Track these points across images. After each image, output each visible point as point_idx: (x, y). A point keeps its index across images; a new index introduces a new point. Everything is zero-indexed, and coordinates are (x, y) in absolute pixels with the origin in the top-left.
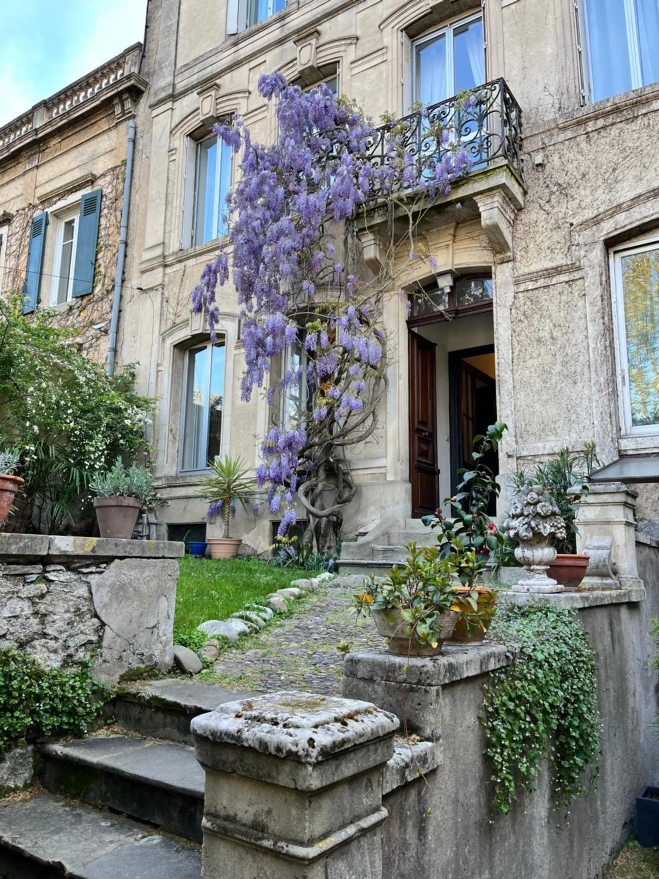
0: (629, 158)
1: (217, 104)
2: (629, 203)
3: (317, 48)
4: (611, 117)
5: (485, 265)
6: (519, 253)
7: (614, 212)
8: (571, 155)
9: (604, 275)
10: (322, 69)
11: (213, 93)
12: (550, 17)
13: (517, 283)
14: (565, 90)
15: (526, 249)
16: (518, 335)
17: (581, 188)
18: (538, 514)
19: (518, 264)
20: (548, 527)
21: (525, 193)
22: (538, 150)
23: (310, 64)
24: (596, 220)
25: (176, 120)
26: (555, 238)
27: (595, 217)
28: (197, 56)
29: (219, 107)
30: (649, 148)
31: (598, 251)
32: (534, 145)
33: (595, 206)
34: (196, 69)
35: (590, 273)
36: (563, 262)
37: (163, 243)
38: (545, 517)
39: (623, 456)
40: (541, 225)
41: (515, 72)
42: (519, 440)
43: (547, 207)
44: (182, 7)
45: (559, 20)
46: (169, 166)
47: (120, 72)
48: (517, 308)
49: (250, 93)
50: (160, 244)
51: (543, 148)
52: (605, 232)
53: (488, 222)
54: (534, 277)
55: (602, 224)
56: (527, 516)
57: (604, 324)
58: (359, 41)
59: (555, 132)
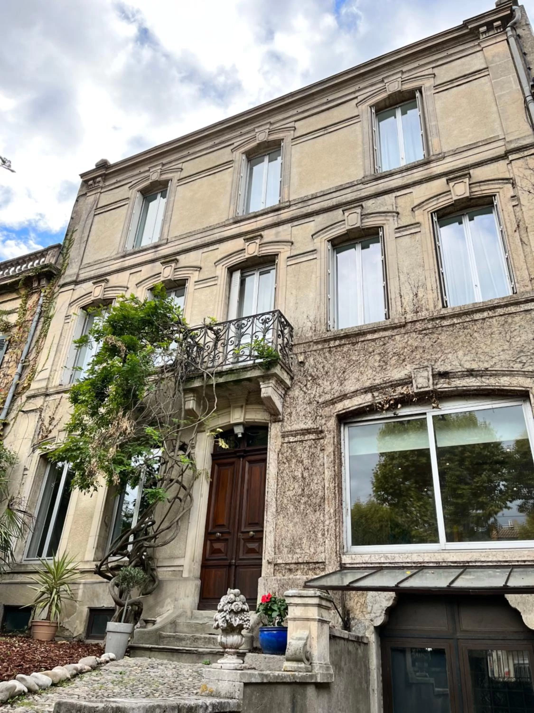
0: (352, 366)
1: (105, 291)
2: (351, 394)
3: (175, 269)
4: (343, 340)
5: (265, 421)
6: (286, 416)
7: (342, 398)
8: (320, 359)
9: (336, 438)
10: (177, 282)
11: (103, 284)
12: (314, 276)
13: (283, 437)
14: (318, 320)
15: (290, 414)
16: (282, 472)
17: (325, 380)
18: (232, 610)
19: (285, 423)
20: (238, 619)
21: (292, 378)
22: (301, 353)
23: (169, 278)
24: (333, 402)
25: (75, 297)
26: (308, 409)
27: (332, 400)
28: (97, 259)
29: (106, 293)
30: (364, 362)
31: (332, 423)
32: (299, 350)
33: (332, 393)
34: (95, 267)
35: (328, 436)
36: (312, 426)
37: (49, 379)
38: (237, 613)
39: (343, 567)
40: (300, 400)
41: (291, 305)
42: (277, 551)
43: (304, 389)
44: (93, 227)
45: (319, 278)
46: (63, 326)
47: (43, 260)
48: (282, 454)
49: (128, 288)
50: (45, 379)
51: (304, 353)
52: (337, 410)
53: (265, 395)
54: (295, 433)
55: (336, 405)
56: (226, 611)
57: (335, 471)
58: (202, 270)
59: (312, 343)
